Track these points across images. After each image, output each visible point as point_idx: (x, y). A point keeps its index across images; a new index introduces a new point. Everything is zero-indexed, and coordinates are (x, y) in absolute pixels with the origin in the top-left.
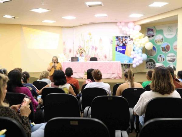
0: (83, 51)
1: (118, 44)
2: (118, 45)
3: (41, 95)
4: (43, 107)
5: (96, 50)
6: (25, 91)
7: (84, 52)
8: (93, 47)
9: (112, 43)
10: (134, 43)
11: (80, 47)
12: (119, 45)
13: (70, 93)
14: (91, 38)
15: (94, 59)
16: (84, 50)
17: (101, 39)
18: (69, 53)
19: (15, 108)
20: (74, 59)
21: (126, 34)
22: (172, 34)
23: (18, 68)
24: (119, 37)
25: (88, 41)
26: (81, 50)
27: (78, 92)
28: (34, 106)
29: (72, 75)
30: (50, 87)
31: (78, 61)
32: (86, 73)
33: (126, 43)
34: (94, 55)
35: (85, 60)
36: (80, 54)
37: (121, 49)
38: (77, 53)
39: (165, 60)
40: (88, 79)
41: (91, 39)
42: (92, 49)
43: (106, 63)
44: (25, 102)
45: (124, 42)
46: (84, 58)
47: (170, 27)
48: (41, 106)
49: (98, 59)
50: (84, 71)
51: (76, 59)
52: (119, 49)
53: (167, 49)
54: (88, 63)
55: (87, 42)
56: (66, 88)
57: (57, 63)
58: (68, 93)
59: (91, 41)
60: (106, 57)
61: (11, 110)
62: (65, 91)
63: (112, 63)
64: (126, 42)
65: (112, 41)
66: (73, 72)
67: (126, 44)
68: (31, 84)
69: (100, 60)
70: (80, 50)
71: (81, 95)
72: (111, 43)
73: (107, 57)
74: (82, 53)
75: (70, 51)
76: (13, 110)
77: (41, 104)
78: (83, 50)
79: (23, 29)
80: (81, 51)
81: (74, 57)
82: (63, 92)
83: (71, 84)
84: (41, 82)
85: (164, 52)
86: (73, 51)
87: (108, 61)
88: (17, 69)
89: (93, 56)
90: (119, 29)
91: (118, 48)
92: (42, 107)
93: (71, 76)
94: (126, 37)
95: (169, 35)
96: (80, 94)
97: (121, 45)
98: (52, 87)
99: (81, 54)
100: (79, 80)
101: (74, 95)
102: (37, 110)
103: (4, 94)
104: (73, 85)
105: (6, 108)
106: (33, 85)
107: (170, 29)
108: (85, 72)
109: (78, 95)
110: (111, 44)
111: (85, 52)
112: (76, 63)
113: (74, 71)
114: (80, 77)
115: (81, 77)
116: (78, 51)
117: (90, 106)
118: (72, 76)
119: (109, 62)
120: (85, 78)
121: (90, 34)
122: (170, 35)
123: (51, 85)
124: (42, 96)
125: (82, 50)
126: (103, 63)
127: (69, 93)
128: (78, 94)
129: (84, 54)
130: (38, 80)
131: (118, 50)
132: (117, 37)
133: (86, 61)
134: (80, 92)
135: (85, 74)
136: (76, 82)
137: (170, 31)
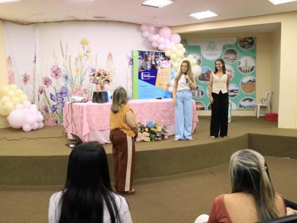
1: (143, 65)
2: (143, 69)
8: (93, 70)
10: (172, 66)
11: (57, 70)
12: (146, 69)
14: (87, 52)
17: (110, 54)
21: (157, 49)
22: (215, 54)
24: (145, 52)
25: (80, 57)
31: (107, 100)
33: (156, 64)
37: (149, 76)
39: (204, 95)
41: (88, 54)
45: (154, 63)
47: (212, 42)
50: (139, 123)
52: (146, 76)
53: (207, 77)
59: (88, 58)
64: (157, 62)
65: (132, 60)
67: (157, 67)
72: (130, 64)
75: (26, 80)
85: (203, 82)
90: (144, 37)
91: (142, 73)
94: (156, 54)
95: (211, 54)
97: (149, 67)
107: (211, 45)
110: (130, 66)
120: (142, 139)
122: (213, 55)
131: (142, 78)
132: (142, 53)
137: (213, 48)
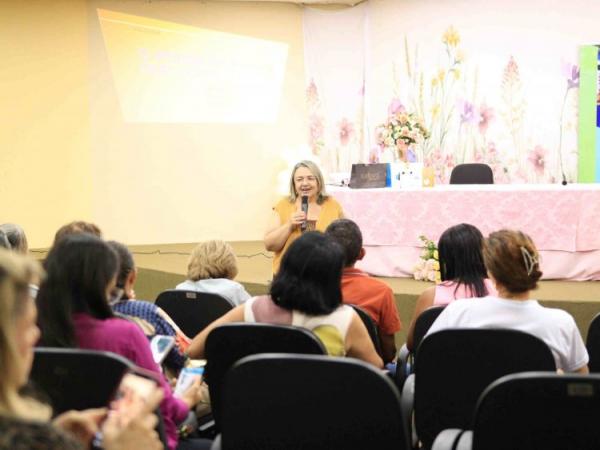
0: (416, 130)
3: (203, 363)
4: (212, 423)
5: (484, 123)
6: (125, 341)
7: (419, 138)
8: (469, 109)
9: (577, 85)
11: (399, 108)
13: (351, 353)
15: (473, 174)
16: (417, 126)
17: (512, 63)
18: (338, 142)
19: (77, 427)
20: (368, 175)
23: (81, 224)
25: (442, 75)
26: (406, 128)
27: (394, 351)
28: (168, 418)
29: (361, 258)
30: (250, 320)
31: (388, 183)
32: (432, 249)
34: (475, 152)
35: (425, 177)
36: (396, 148)
38: (383, 144)
40: (443, 279)
41: (457, 66)
42: (464, 120)
43: (542, 193)
44: (131, 401)
46: (418, 167)
48: (202, 420)
49: (495, 176)
50: (423, 238)
51: (377, 176)
54: (443, 196)
55: (434, 82)
56: (331, 330)
57: (322, 199)
58: (341, 355)
59: (457, 76)
60: (539, 163)
61: (60, 439)
62: (327, 343)
63: (578, 194)
65: (577, 75)
66: (364, 242)
68: (150, 304)
69: (509, 181)
70: (397, 128)
71: (408, 365)
72: (571, 85)
73: (550, 159)
74: (411, 141)
75: (345, 134)
76: (69, 436)
77: (201, 407)
78: (413, 123)
79: (101, 18)
80: (402, 130)
81: (366, 162)
82: (316, 347)
83: (355, 308)
84: (199, 294)
86: (362, 131)
87: (553, 181)
88: (76, 228)
89: (469, 160)
92: (204, 428)
93: (354, 262)
96: (401, 363)
98: (257, 320)
99: (405, 149)
100: (398, 289)
101: (375, 364)
102: (181, 439)
103: (23, 352)
104: (366, 312)
105: (35, 427)
106: (159, 311)
108: (423, 244)
109: (393, 365)
110: (573, 91)
111: (426, 136)
112: (378, 194)
113: (367, 239)
114: (397, 269)
115: (404, 272)
116: (386, 132)
117: (465, 429)
118: (358, 265)
119: (559, 186)
120: (424, 274)
121: (451, 39)
123: (255, 309)
124: (205, 367)
125: (407, 124)
126: (523, 195)
127: (347, 356)
128: (390, 361)
129: (417, 149)
130: (182, 287)
133: (432, 184)
134: (403, 350)
135: (425, 253)
136: (380, 297)
